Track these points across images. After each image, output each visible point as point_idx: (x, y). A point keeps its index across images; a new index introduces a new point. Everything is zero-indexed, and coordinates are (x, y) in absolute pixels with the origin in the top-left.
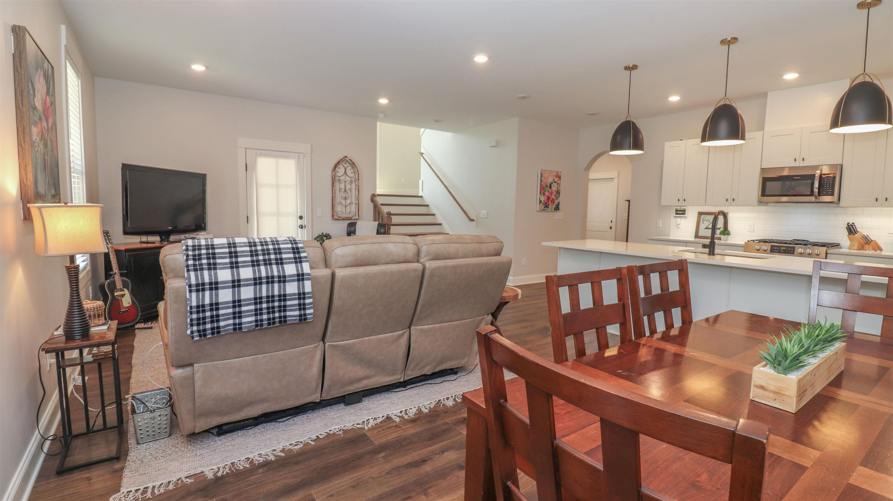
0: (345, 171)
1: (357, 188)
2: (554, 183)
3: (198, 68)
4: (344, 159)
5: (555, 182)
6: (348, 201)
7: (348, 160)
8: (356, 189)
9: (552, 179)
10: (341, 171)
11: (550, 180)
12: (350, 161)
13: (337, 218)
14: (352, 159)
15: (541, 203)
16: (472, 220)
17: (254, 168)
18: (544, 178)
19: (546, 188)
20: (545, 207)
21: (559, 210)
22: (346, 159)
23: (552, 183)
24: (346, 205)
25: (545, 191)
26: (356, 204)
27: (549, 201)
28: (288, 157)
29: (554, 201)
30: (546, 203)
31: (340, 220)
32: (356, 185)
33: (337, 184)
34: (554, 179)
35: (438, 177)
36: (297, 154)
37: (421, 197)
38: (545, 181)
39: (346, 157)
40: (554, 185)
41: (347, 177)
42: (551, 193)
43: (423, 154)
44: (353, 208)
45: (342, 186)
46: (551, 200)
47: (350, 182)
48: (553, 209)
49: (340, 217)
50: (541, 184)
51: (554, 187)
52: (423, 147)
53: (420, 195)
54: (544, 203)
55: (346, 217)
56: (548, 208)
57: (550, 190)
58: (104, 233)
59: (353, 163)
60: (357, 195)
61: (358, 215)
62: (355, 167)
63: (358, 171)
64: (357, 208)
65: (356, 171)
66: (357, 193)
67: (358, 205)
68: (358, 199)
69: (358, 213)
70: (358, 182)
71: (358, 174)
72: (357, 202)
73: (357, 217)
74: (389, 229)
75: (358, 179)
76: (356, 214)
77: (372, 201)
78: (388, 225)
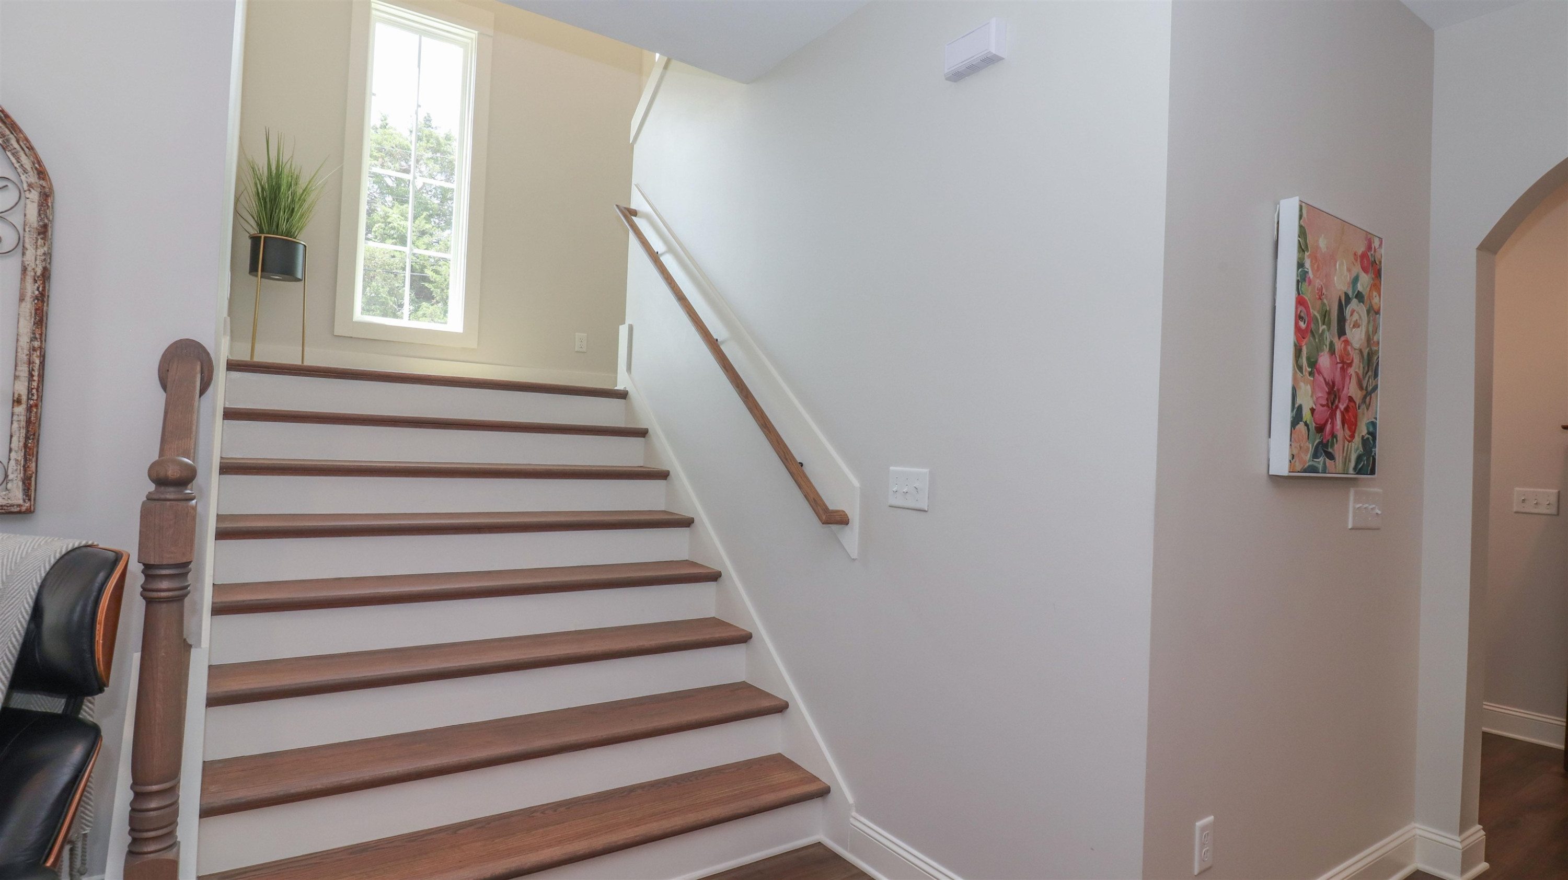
1: (31, 289)
2: (1354, 303)
5: (1359, 296)
8: (22, 299)
9: (1349, 279)
11: (1340, 283)
15: (1301, 426)
16: (836, 519)
18: (1314, 258)
19: (1322, 327)
20: (1315, 455)
21: (1373, 472)
23: (1348, 299)
25: (1319, 349)
26: (17, 401)
27: (1333, 416)
29: (1356, 417)
30: (1320, 429)
32: (24, 270)
34: (1355, 280)
35: (681, 298)
37: (623, 395)
38: (1318, 283)
40: (1355, 317)
42: (1345, 365)
43: (634, 213)
46: (1342, 407)
48: (1352, 464)
50: (1300, 301)
51: (1356, 325)
52: (636, 185)
53: (620, 387)
54: (1313, 426)
56: (1331, 456)
57: (1339, 345)
60: (25, 340)
61: (29, 483)
62: (16, 145)
63: (42, 173)
64: (23, 432)
65: (25, 171)
66: (26, 326)
67: (29, 409)
68: (30, 362)
69: (26, 468)
70: (41, 251)
71: (46, 197)
72: (22, 388)
73: (16, 496)
74: (168, 600)
75: (44, 231)
76: (6, 476)
77: (164, 387)
78: (149, 569)
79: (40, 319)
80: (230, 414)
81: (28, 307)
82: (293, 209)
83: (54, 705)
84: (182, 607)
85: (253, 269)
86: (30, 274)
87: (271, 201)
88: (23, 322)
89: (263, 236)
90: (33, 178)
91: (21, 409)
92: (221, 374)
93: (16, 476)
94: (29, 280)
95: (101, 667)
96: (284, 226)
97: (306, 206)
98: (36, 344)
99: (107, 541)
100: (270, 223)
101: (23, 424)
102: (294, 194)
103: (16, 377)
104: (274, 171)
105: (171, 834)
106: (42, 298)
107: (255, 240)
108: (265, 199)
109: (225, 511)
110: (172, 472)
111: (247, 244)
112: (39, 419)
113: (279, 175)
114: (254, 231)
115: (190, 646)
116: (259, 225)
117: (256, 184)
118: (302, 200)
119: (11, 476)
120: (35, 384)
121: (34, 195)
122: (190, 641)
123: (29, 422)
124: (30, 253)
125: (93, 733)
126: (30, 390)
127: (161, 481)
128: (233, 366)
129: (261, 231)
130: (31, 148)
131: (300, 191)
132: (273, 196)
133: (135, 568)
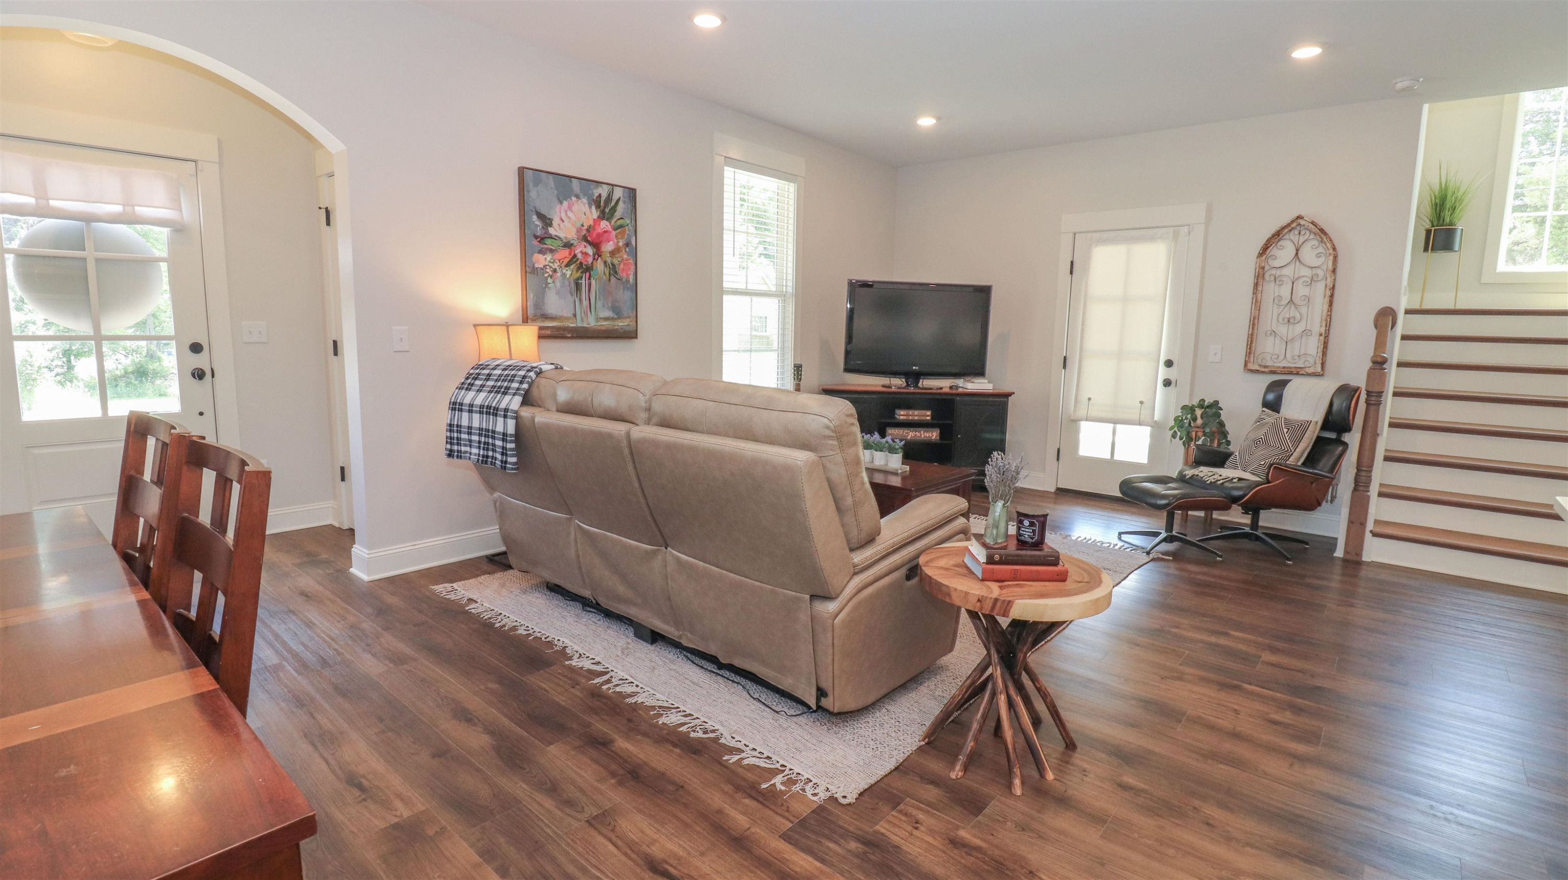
0: (1297, 254)
1: (1328, 293)
3: (926, 122)
4: (1294, 225)
6: (1299, 328)
7: (1307, 224)
8: (1325, 297)
10: (1284, 252)
12: (1313, 227)
13: (1256, 367)
14: (1317, 221)
17: (1086, 268)
22: (1302, 222)
24: (1289, 338)
26: (1321, 335)
28: (1153, 239)
31: (1263, 372)
32: (1326, 286)
33: (1270, 290)
36: (1171, 230)
39: (1299, 217)
41: (1302, 267)
44: (1313, 346)
45: (1285, 291)
47: (1309, 280)
49: (1265, 367)
55: (1284, 368)
58: (795, 367)
59: (1322, 230)
60: (1325, 312)
61: (1323, 365)
62: (1326, 240)
63: (1334, 249)
64: (1322, 346)
65: (1328, 249)
66: (1326, 307)
67: (1325, 337)
68: (1326, 320)
69: (1322, 359)
70: (1333, 278)
71: (1335, 257)
72: (1323, 330)
73: (1319, 369)
74: (1374, 404)
75: (1334, 271)
76: (1315, 362)
77: (1376, 327)
78: (1369, 393)
79: (1331, 304)
80: (1404, 338)
81: (1327, 299)
82: (1455, 207)
83: (1332, 435)
84: (1379, 409)
85: (1426, 249)
86: (1328, 287)
87: (1440, 205)
88: (1324, 306)
89: (1433, 229)
90: (1331, 251)
91: (1322, 338)
92: (1401, 316)
93: (1319, 362)
94: (1328, 290)
95: (1351, 424)
96: (1447, 220)
97: (1464, 203)
98: (1329, 313)
99: (1354, 383)
100: (1439, 219)
101: (1323, 343)
102: (1456, 198)
103: (1321, 326)
104: (1443, 186)
105: (1368, 487)
106: (1332, 296)
107: (1428, 232)
108: (1437, 204)
109: (1397, 385)
110: (1379, 359)
111: (1423, 235)
112: (1328, 342)
113: (1446, 188)
114: (1428, 226)
115: (1378, 435)
116: (1432, 222)
117: (1431, 196)
118: (1461, 200)
119: (1317, 362)
120: (1327, 328)
121: (1331, 258)
122: (1378, 432)
123: (1325, 342)
124: (1329, 280)
125: (1345, 445)
126: (1326, 330)
127: (1374, 362)
128: (1408, 312)
129: (1433, 226)
130: (1331, 240)
131: (1459, 196)
132: (1441, 203)
133: (1363, 396)
